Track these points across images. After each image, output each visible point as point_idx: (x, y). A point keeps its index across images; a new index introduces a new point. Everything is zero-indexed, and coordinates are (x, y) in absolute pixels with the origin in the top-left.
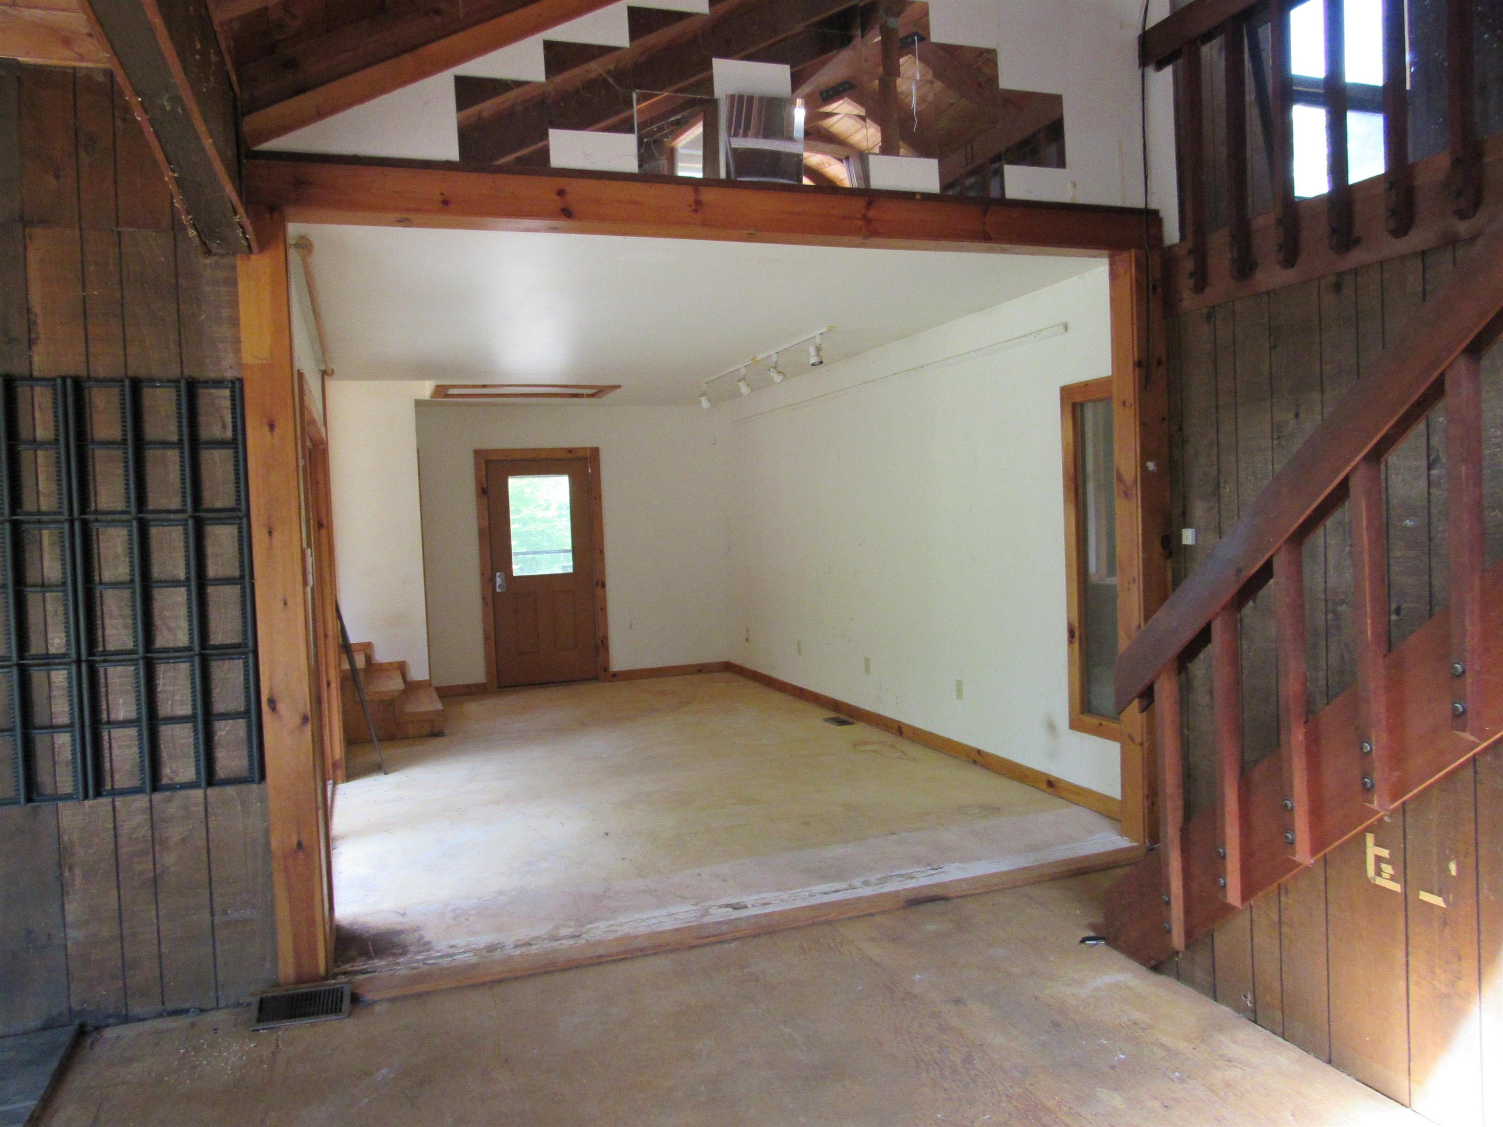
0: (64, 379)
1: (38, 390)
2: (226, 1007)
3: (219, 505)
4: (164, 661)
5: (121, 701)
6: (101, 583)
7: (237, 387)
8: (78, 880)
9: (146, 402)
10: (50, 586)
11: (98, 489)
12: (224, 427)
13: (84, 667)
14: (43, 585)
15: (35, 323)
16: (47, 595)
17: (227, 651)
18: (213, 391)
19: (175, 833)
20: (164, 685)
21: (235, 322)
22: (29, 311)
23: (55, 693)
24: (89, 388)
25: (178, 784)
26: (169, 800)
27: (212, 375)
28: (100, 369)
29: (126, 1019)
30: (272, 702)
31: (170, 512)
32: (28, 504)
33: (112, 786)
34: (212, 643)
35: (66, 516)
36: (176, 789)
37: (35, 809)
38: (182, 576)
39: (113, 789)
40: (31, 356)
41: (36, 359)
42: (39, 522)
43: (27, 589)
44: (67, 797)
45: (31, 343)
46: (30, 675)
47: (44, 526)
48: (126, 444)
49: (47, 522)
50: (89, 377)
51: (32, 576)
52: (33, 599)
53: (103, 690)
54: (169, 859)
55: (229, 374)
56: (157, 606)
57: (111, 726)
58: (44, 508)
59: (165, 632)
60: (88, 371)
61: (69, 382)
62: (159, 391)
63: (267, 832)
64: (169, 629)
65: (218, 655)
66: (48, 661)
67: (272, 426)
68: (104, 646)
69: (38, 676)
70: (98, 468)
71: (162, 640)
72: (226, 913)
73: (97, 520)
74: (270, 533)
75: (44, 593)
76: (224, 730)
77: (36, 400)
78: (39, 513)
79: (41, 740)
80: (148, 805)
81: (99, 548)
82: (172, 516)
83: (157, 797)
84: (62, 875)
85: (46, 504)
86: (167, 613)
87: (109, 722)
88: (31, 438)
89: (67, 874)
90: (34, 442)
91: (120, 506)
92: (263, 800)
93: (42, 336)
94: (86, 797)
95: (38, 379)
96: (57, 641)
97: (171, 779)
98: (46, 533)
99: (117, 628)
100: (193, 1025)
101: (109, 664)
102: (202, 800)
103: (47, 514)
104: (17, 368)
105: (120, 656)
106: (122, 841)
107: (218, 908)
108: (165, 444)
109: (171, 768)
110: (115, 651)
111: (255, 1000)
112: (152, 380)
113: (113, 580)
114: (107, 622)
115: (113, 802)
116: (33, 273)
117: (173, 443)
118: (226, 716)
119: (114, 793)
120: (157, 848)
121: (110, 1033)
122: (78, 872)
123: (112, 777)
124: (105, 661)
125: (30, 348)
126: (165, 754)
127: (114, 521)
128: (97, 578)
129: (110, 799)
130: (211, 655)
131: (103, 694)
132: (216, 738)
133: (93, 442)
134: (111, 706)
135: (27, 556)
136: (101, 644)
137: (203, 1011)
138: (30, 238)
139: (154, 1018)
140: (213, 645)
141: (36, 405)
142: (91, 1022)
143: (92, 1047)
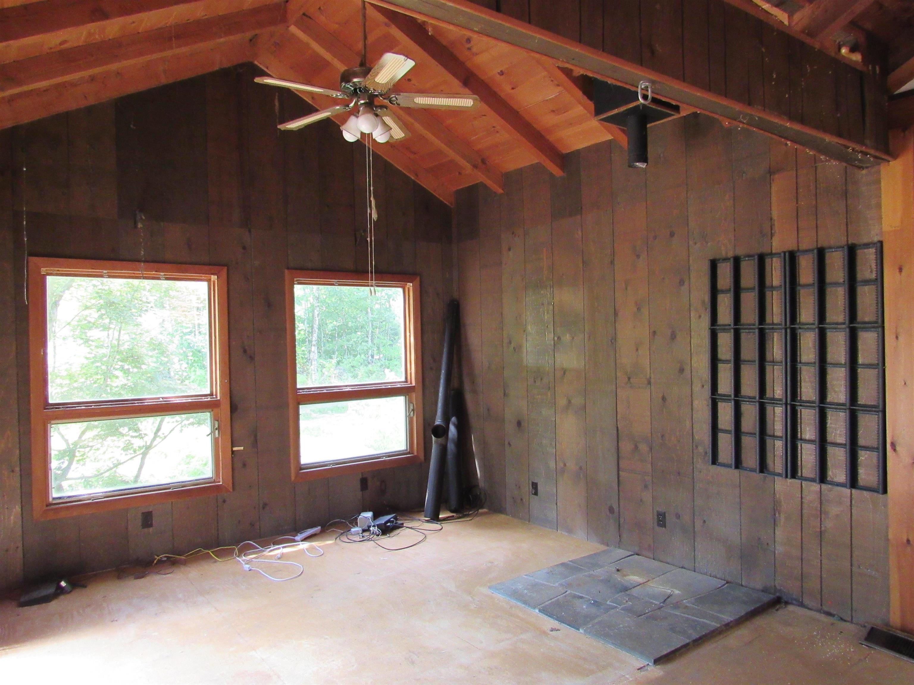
0: (785, 253)
1: (774, 259)
2: (857, 624)
3: (867, 319)
4: (831, 410)
5: (808, 429)
6: (800, 363)
7: (880, 246)
8: (783, 520)
9: (828, 261)
10: (777, 362)
11: (801, 311)
12: (871, 272)
13: (789, 407)
14: (773, 362)
15: (774, 225)
16: (775, 367)
17: (868, 409)
18: (866, 250)
19: (834, 510)
20: (831, 424)
21: (879, 206)
22: (771, 219)
23: (776, 419)
24: (798, 256)
25: (836, 482)
26: (830, 491)
27: (866, 240)
28: (804, 246)
29: (801, 605)
30: (893, 445)
31: (837, 324)
32: (768, 320)
33: (802, 475)
34: (859, 403)
35: (783, 326)
36: (834, 485)
37: (765, 478)
38: (843, 362)
39: (802, 476)
40: (771, 243)
41: (774, 244)
42: (773, 329)
43: (767, 363)
44: (779, 475)
45: (772, 235)
46: (765, 408)
47: (776, 331)
48: (814, 286)
49: (777, 329)
50: (798, 250)
51: (769, 357)
52: (768, 369)
53: (799, 421)
54: (828, 524)
55: (876, 239)
56: (829, 378)
57: (802, 441)
58: (775, 321)
59: (833, 393)
60: (798, 246)
61: (787, 254)
62: (834, 253)
63: (887, 527)
64: (835, 392)
65: (862, 410)
66: (774, 401)
67: (900, 270)
68: (801, 397)
69: (769, 409)
70: (802, 300)
71: (831, 397)
72: (859, 567)
73: (800, 328)
74: (897, 338)
75: (774, 366)
76: (863, 456)
77: (773, 265)
78: (773, 324)
79: (769, 441)
80: (819, 490)
81: (800, 343)
82: (839, 326)
83: (824, 486)
84: (775, 515)
85: (776, 320)
86: (835, 382)
87: (801, 439)
88: (771, 285)
89: (777, 515)
90: (772, 288)
91: (811, 320)
92: (885, 505)
93: (777, 231)
94: (786, 477)
95: (775, 254)
96: (778, 392)
97: (832, 479)
98: (775, 334)
99: (807, 388)
100: (832, 624)
101: (803, 407)
102: (849, 495)
103: (776, 324)
104: (765, 250)
105: (808, 404)
106: (805, 506)
107: (855, 563)
108: (836, 284)
109: (832, 472)
110: (806, 401)
111: (869, 627)
112: (830, 248)
113: (807, 361)
114: (803, 384)
115: (801, 482)
116: (774, 198)
117: (841, 284)
118: (866, 448)
119: (803, 479)
120: (823, 516)
121: (791, 608)
122: (782, 516)
123: (801, 469)
124: (801, 405)
125: (771, 239)
126: (829, 464)
127: (808, 328)
128: (799, 360)
129: (799, 481)
130: (858, 410)
131: (799, 423)
132: (859, 460)
133: (799, 285)
134: (802, 430)
135: (767, 346)
136: (799, 396)
137: (842, 619)
138: (773, 180)
139: (815, 611)
140: (860, 404)
141: (773, 268)
142: (785, 598)
143: (777, 610)
